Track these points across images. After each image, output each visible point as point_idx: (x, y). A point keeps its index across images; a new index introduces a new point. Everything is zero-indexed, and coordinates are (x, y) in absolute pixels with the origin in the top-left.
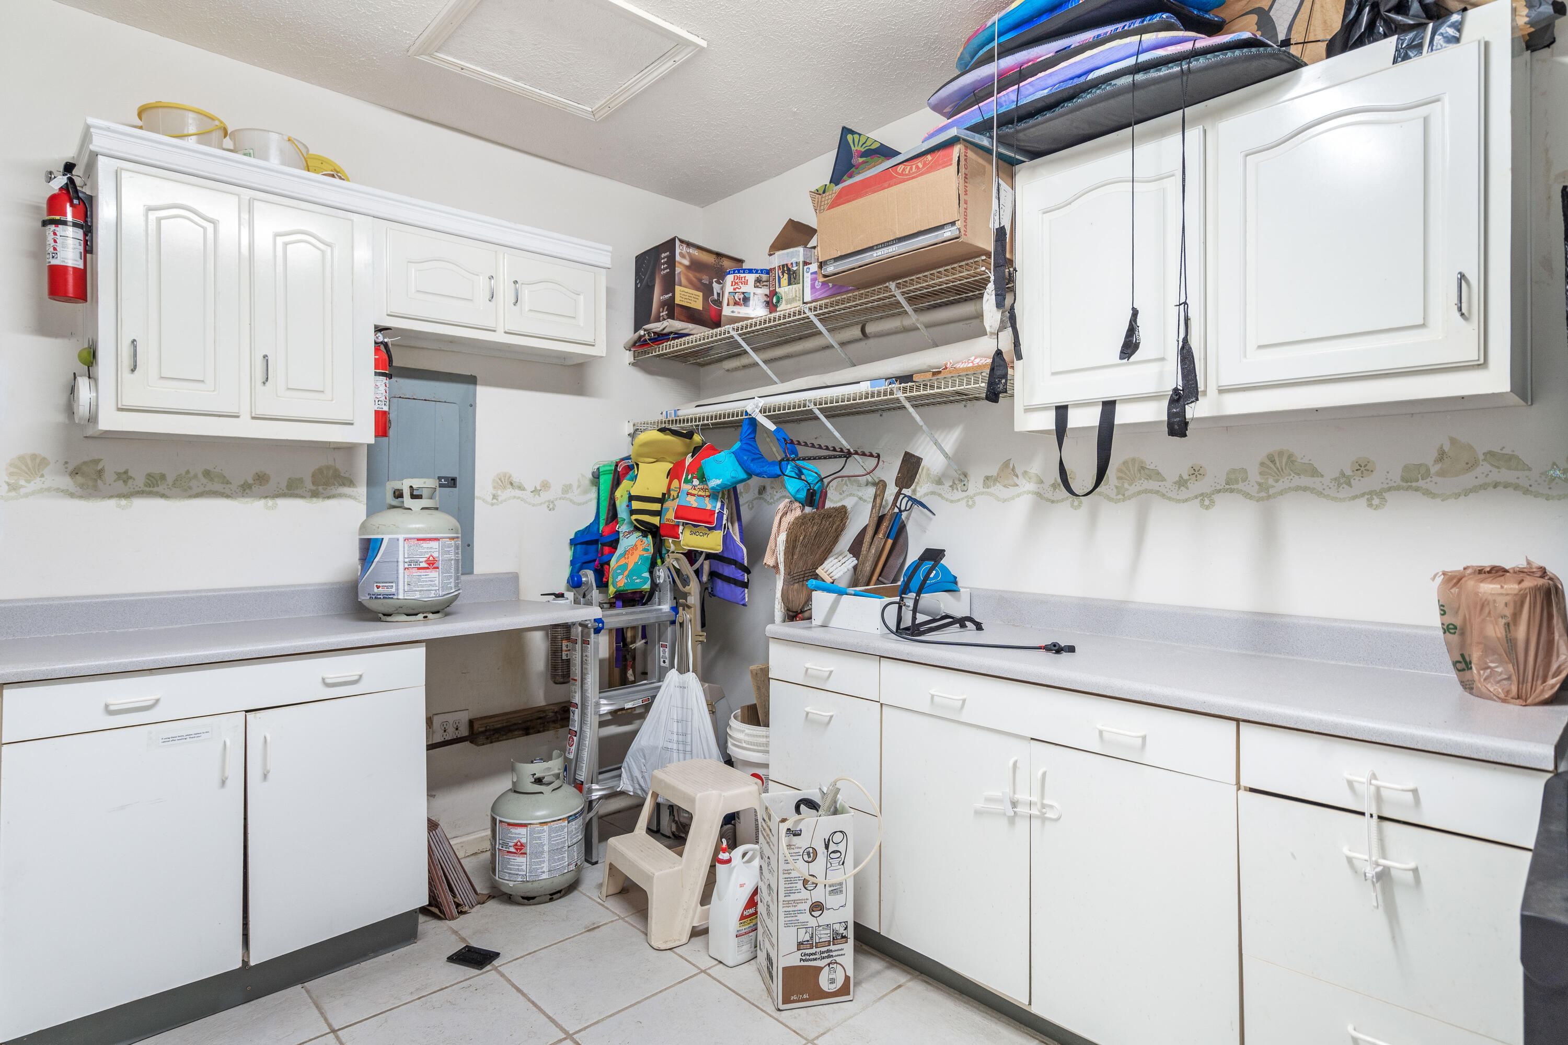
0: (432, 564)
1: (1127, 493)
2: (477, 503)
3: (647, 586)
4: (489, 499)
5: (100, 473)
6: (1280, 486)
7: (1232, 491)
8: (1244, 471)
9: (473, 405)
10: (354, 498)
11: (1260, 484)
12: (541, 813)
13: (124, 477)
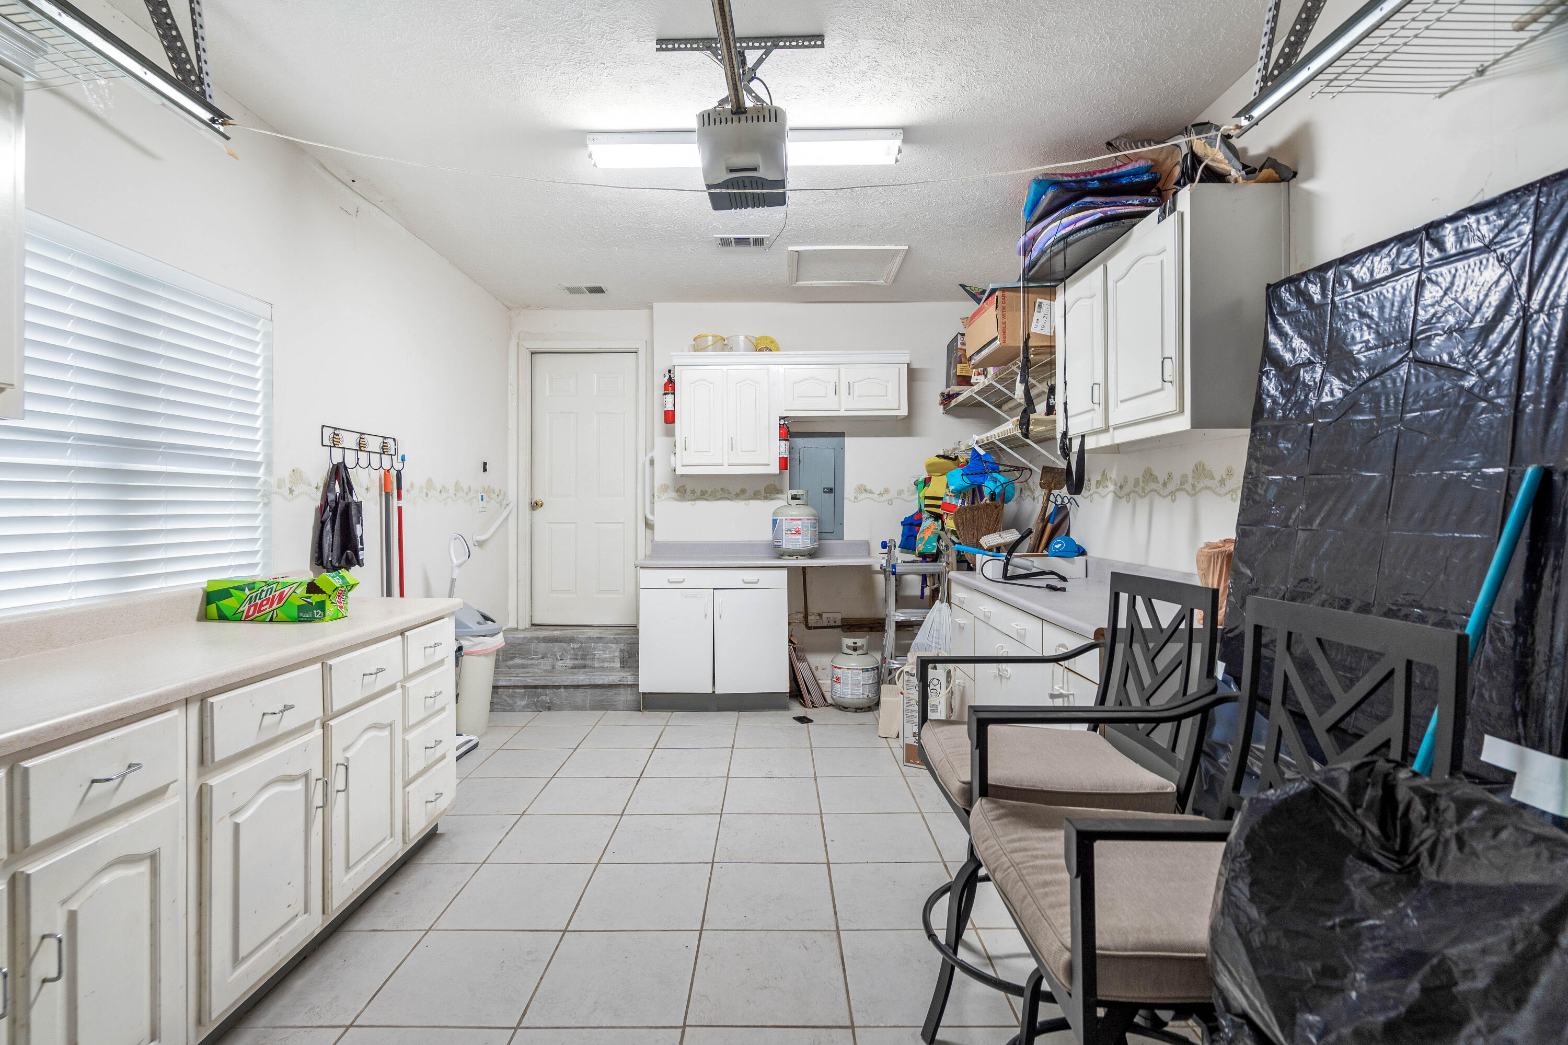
0: (798, 532)
2: (846, 501)
3: (935, 551)
4: (853, 499)
5: (685, 490)
9: (843, 448)
10: (782, 499)
12: (853, 665)
13: (693, 492)
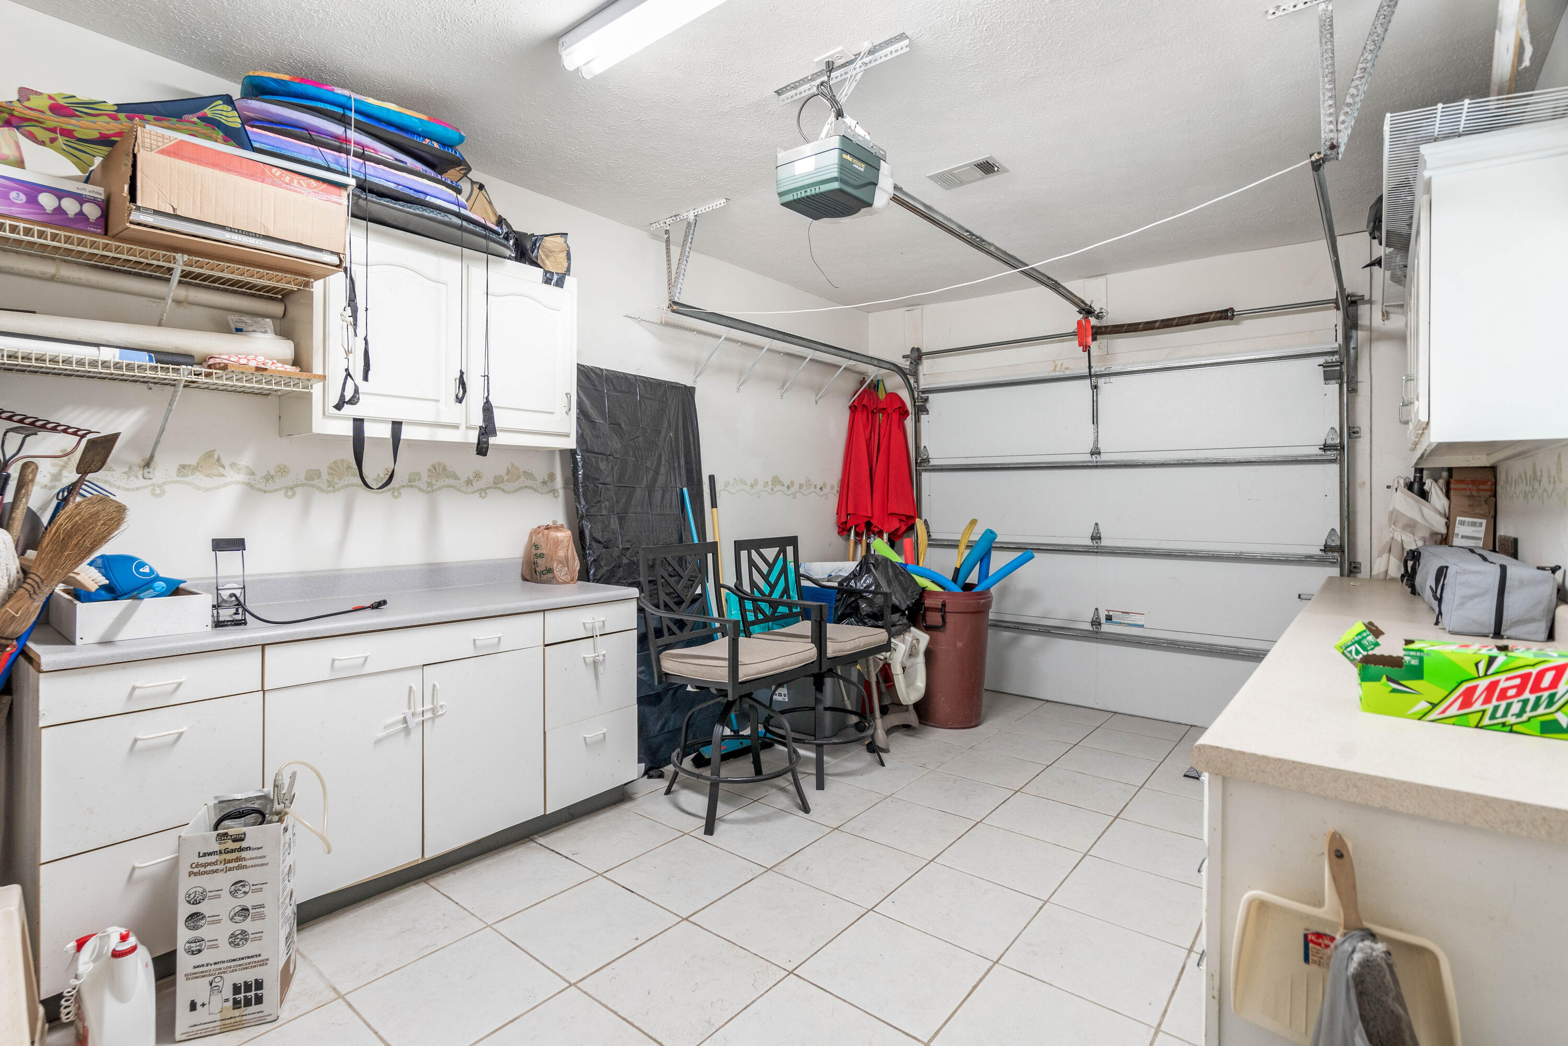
1: (337, 486)
6: (439, 484)
7: (412, 486)
8: (419, 474)
11: (428, 483)
